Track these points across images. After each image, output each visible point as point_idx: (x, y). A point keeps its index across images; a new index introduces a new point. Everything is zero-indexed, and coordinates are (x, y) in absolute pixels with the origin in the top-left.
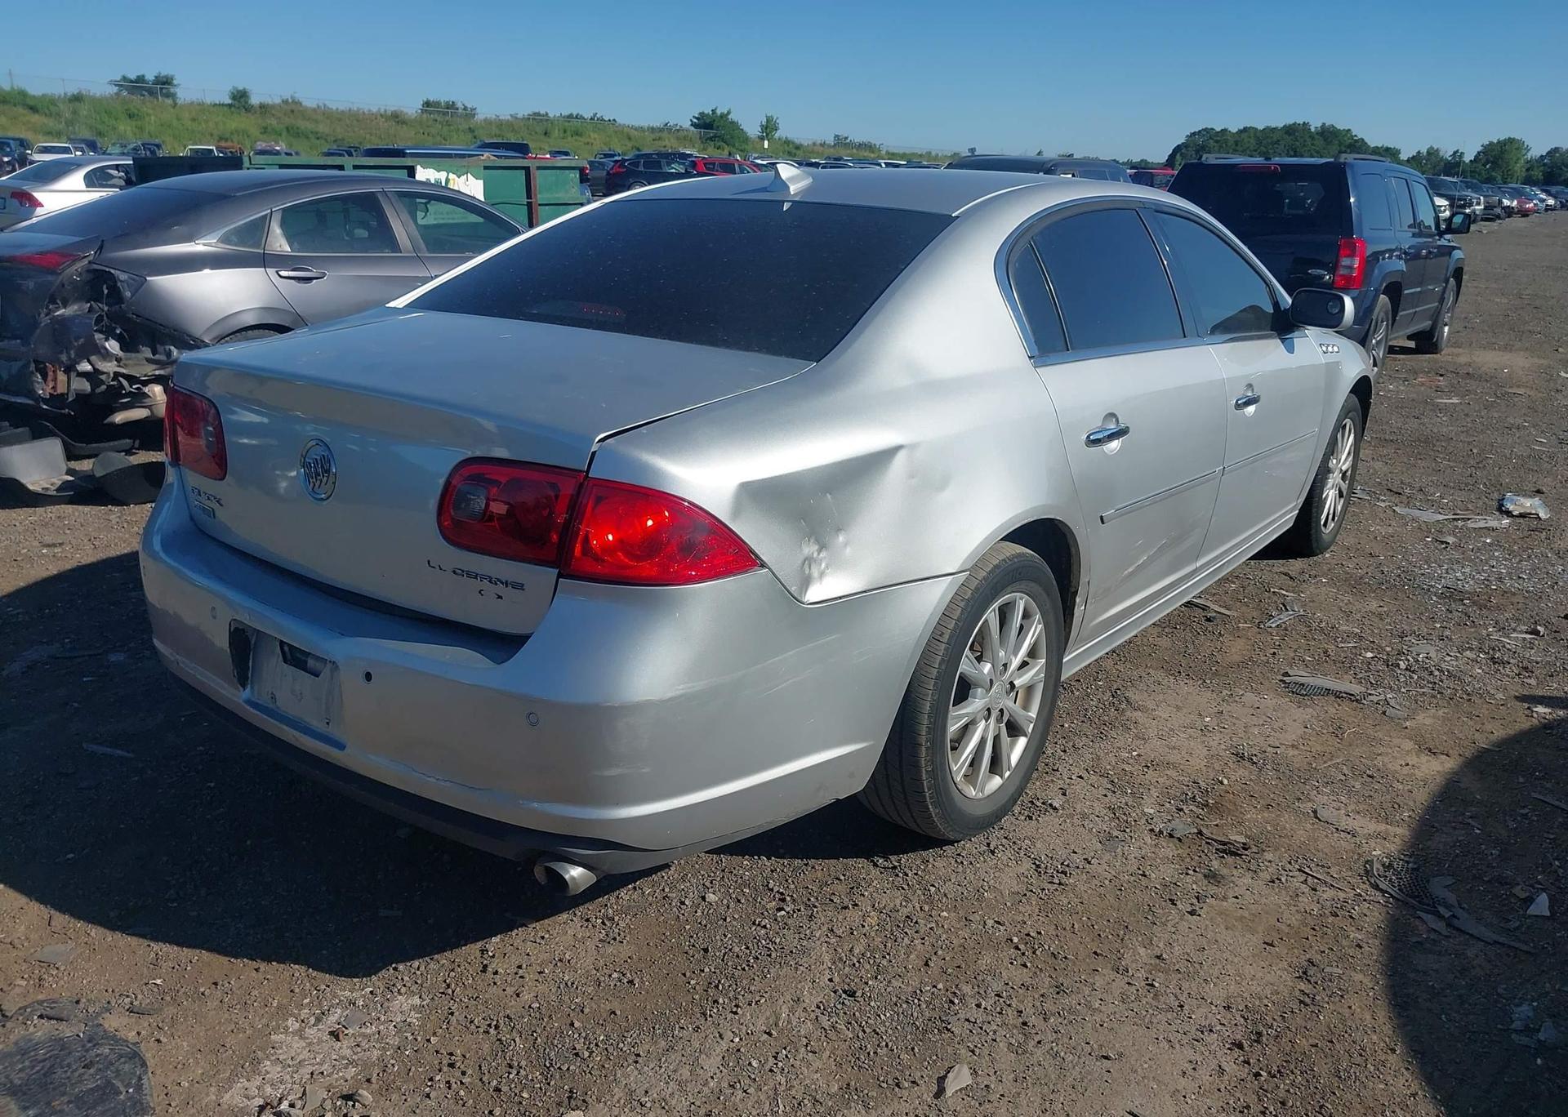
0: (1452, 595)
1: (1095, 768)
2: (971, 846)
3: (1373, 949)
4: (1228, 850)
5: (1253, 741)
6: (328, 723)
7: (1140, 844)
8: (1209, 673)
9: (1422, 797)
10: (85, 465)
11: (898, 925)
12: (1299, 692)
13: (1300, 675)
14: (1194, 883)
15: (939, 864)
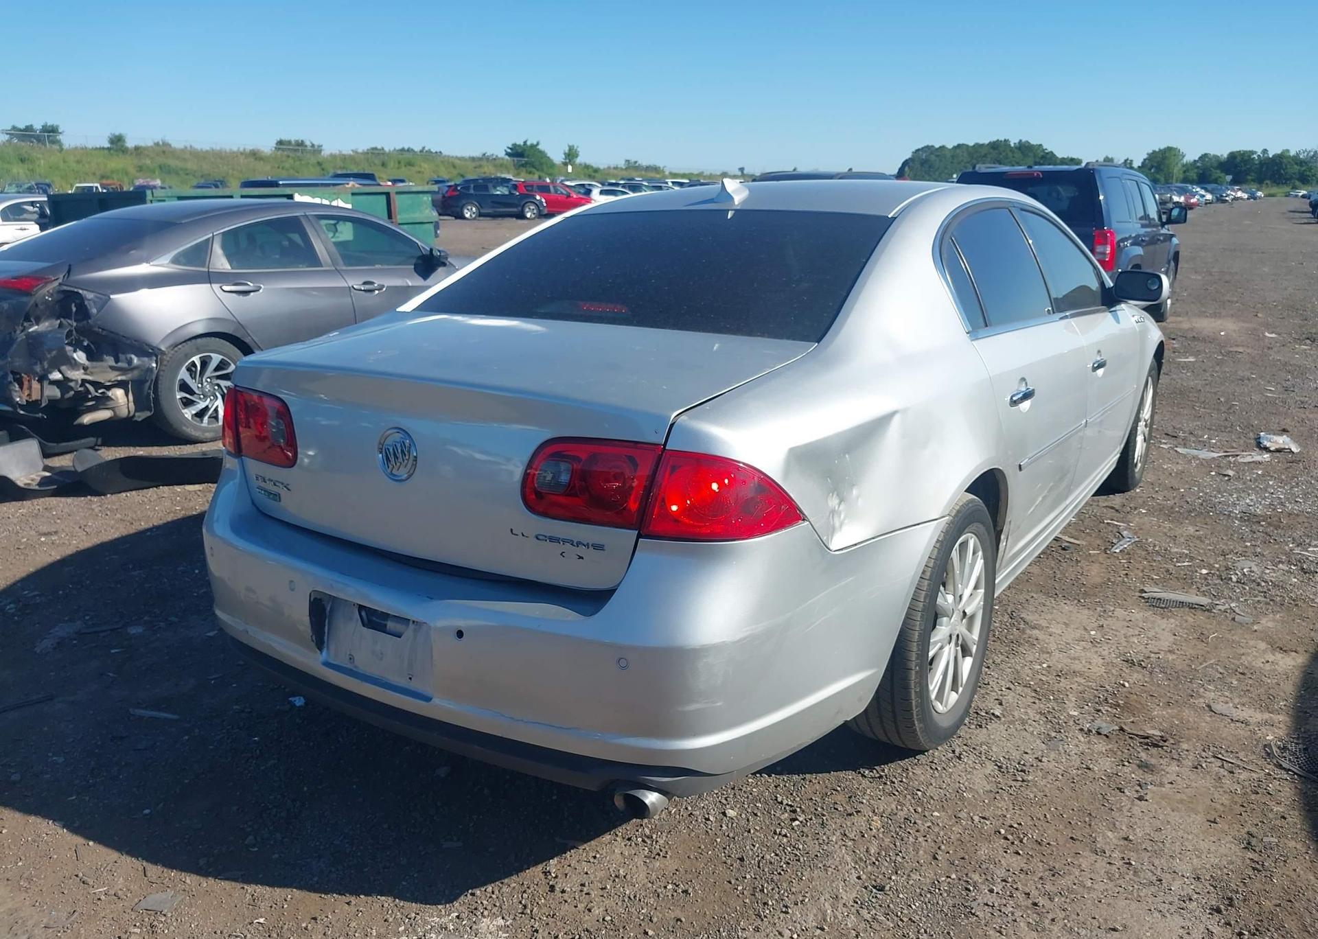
0: (1249, 518)
1: (1016, 680)
2: (940, 753)
3: (1295, 818)
4: (1149, 743)
5: (1137, 650)
6: (410, 679)
7: (1076, 744)
8: (1081, 593)
9: (1289, 688)
10: (63, 462)
11: (900, 828)
12: (1156, 604)
13: (1154, 591)
14: (1130, 772)
15: (918, 771)
